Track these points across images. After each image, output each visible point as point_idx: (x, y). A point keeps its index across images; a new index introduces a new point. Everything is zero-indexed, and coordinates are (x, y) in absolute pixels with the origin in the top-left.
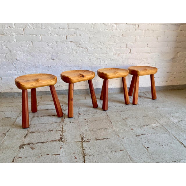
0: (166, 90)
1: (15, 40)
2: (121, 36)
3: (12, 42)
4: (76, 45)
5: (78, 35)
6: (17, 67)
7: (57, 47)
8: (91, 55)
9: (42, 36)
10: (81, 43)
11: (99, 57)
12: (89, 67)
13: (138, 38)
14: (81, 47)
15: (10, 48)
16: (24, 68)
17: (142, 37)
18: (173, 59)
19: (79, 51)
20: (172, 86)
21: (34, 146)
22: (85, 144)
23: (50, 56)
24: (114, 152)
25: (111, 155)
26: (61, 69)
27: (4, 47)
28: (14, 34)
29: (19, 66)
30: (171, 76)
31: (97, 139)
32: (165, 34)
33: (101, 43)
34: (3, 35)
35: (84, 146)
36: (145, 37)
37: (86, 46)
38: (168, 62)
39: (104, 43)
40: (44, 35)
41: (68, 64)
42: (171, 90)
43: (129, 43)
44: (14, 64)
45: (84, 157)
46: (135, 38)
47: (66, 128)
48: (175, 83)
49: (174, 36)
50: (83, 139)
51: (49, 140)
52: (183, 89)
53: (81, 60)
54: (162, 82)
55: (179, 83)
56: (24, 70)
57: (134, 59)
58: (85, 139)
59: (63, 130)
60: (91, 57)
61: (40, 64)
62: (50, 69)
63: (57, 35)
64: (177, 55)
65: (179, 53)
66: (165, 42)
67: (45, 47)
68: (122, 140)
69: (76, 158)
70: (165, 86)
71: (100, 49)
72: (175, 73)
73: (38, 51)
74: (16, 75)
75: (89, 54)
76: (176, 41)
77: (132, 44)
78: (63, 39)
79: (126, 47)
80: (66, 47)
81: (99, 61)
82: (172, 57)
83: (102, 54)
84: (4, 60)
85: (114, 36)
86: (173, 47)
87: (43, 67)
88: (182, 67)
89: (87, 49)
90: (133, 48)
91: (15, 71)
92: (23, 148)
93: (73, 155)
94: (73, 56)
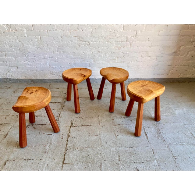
0: (167, 82)
1: (26, 35)
2: (122, 31)
3: (24, 37)
4: (79, 39)
5: (81, 30)
6: (29, 58)
7: (62, 41)
8: (93, 48)
9: (48, 31)
10: (83, 37)
11: (100, 50)
12: (91, 59)
13: (139, 32)
14: (84, 41)
15: (22, 42)
16: (35, 59)
17: (143, 31)
18: (175, 52)
19: (82, 44)
20: (172, 78)
21: (36, 127)
22: (72, 128)
23: (56, 49)
24: (90, 136)
25: (88, 139)
26: (66, 61)
27: (18, 41)
28: (25, 30)
29: (31, 57)
30: (172, 69)
31: (82, 125)
32: (167, 28)
33: (102, 37)
34: (16, 30)
35: (71, 130)
36: (146, 31)
37: (88, 40)
38: (170, 56)
39: (105, 38)
40: (51, 30)
41: (72, 56)
42: (172, 82)
43: (129, 37)
44: (26, 56)
45: (68, 138)
46: (136, 32)
47: (62, 115)
48: (176, 76)
49: (177, 30)
50: (72, 124)
51: (47, 123)
52: (184, 82)
53: (84, 53)
54: (163, 75)
55: (181, 76)
56: (35, 60)
57: (134, 52)
58: (73, 125)
59: (59, 116)
60: (93, 50)
61: (48, 56)
62: (57, 61)
63: (62, 30)
64: (180, 49)
65: (181, 47)
66: (167, 36)
67: (51, 41)
68: (101, 127)
69: (62, 138)
70: (166, 79)
71: (101, 43)
72: (176, 66)
73: (46, 44)
74: (28, 65)
75: (91, 48)
76: (179, 35)
77: (133, 38)
78: (67, 34)
79: (127, 41)
80: (70, 41)
81: (100, 54)
82: (173, 51)
83: (103, 47)
84: (18, 52)
85: (114, 30)
86: (175, 41)
87: (51, 58)
88: (185, 61)
89: (89, 43)
90: (134, 42)
91: (28, 62)
92: (29, 127)
93: (61, 136)
94: (77, 49)
